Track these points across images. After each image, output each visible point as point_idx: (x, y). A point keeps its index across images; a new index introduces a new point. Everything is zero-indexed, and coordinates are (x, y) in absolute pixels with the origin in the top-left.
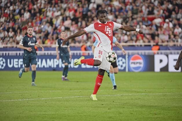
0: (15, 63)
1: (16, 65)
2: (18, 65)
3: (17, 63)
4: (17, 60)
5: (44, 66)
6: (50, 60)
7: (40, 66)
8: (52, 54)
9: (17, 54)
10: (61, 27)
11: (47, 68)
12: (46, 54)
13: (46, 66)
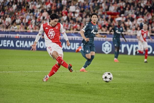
0: (4, 43)
1: (5, 44)
2: (6, 44)
3: (6, 43)
4: (5, 41)
5: (26, 46)
6: (31, 42)
7: (23, 46)
8: (33, 37)
9: (6, 36)
10: (40, 17)
11: (28, 48)
12: (28, 37)
13: (27, 47)
